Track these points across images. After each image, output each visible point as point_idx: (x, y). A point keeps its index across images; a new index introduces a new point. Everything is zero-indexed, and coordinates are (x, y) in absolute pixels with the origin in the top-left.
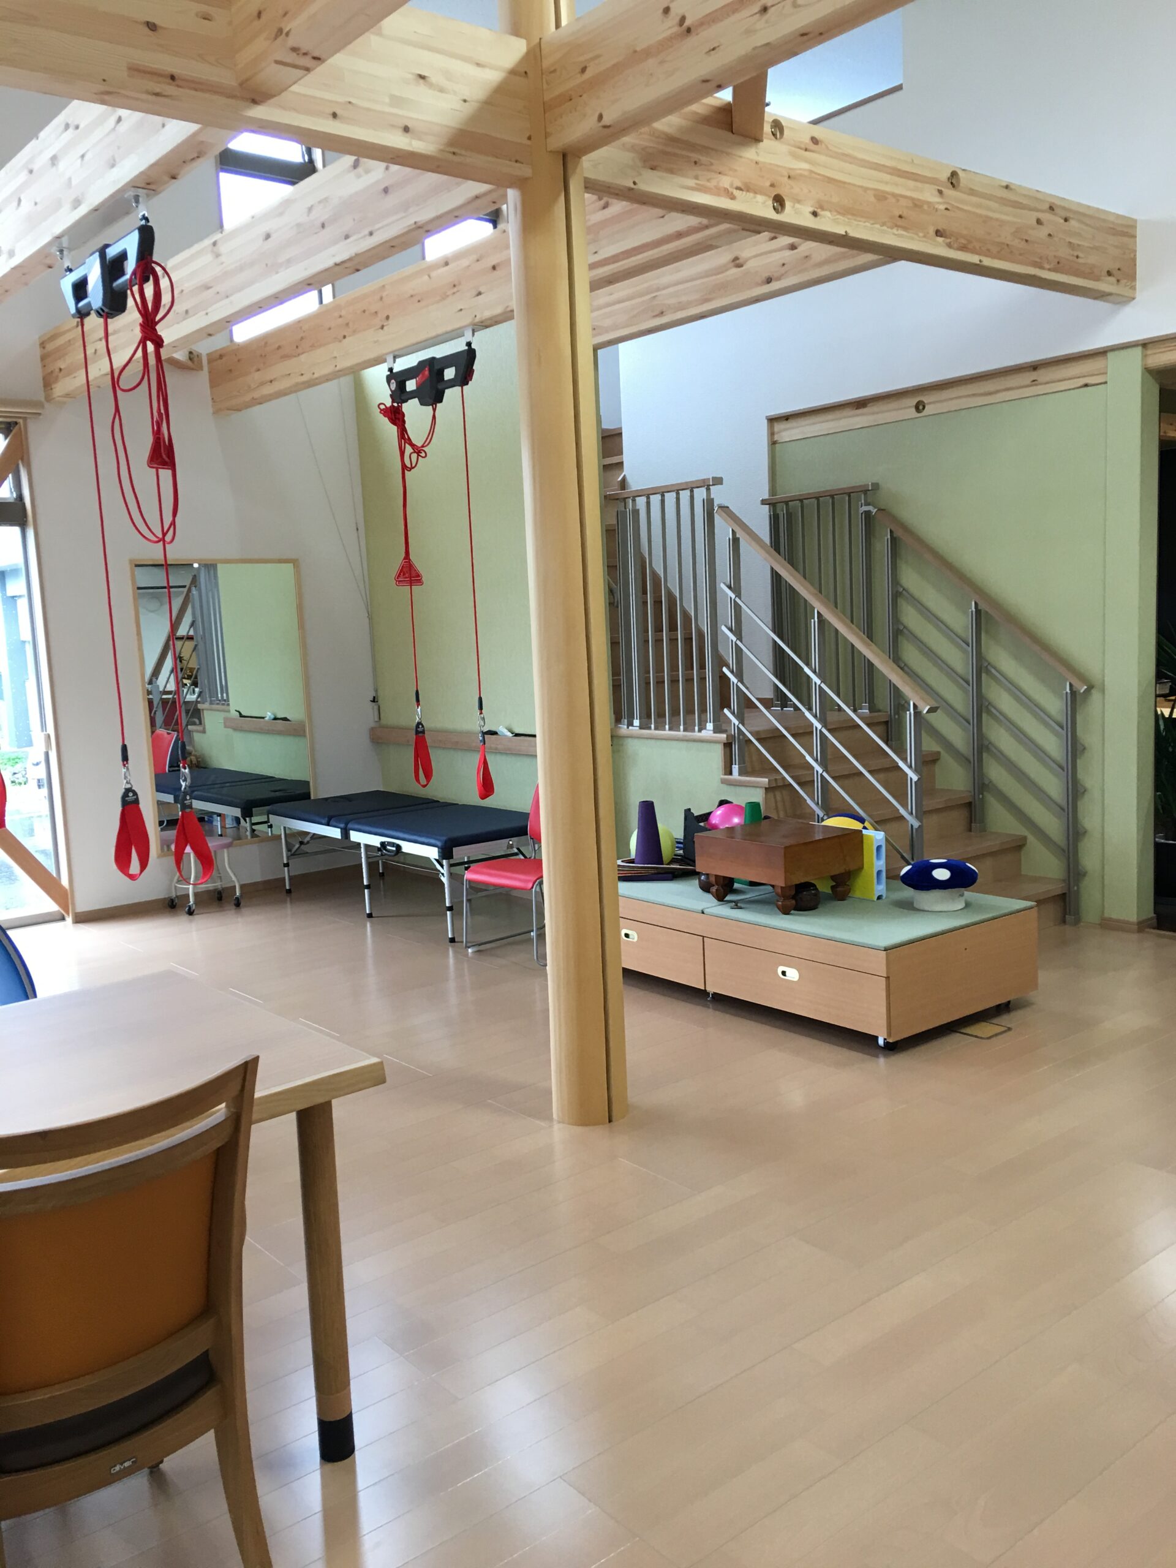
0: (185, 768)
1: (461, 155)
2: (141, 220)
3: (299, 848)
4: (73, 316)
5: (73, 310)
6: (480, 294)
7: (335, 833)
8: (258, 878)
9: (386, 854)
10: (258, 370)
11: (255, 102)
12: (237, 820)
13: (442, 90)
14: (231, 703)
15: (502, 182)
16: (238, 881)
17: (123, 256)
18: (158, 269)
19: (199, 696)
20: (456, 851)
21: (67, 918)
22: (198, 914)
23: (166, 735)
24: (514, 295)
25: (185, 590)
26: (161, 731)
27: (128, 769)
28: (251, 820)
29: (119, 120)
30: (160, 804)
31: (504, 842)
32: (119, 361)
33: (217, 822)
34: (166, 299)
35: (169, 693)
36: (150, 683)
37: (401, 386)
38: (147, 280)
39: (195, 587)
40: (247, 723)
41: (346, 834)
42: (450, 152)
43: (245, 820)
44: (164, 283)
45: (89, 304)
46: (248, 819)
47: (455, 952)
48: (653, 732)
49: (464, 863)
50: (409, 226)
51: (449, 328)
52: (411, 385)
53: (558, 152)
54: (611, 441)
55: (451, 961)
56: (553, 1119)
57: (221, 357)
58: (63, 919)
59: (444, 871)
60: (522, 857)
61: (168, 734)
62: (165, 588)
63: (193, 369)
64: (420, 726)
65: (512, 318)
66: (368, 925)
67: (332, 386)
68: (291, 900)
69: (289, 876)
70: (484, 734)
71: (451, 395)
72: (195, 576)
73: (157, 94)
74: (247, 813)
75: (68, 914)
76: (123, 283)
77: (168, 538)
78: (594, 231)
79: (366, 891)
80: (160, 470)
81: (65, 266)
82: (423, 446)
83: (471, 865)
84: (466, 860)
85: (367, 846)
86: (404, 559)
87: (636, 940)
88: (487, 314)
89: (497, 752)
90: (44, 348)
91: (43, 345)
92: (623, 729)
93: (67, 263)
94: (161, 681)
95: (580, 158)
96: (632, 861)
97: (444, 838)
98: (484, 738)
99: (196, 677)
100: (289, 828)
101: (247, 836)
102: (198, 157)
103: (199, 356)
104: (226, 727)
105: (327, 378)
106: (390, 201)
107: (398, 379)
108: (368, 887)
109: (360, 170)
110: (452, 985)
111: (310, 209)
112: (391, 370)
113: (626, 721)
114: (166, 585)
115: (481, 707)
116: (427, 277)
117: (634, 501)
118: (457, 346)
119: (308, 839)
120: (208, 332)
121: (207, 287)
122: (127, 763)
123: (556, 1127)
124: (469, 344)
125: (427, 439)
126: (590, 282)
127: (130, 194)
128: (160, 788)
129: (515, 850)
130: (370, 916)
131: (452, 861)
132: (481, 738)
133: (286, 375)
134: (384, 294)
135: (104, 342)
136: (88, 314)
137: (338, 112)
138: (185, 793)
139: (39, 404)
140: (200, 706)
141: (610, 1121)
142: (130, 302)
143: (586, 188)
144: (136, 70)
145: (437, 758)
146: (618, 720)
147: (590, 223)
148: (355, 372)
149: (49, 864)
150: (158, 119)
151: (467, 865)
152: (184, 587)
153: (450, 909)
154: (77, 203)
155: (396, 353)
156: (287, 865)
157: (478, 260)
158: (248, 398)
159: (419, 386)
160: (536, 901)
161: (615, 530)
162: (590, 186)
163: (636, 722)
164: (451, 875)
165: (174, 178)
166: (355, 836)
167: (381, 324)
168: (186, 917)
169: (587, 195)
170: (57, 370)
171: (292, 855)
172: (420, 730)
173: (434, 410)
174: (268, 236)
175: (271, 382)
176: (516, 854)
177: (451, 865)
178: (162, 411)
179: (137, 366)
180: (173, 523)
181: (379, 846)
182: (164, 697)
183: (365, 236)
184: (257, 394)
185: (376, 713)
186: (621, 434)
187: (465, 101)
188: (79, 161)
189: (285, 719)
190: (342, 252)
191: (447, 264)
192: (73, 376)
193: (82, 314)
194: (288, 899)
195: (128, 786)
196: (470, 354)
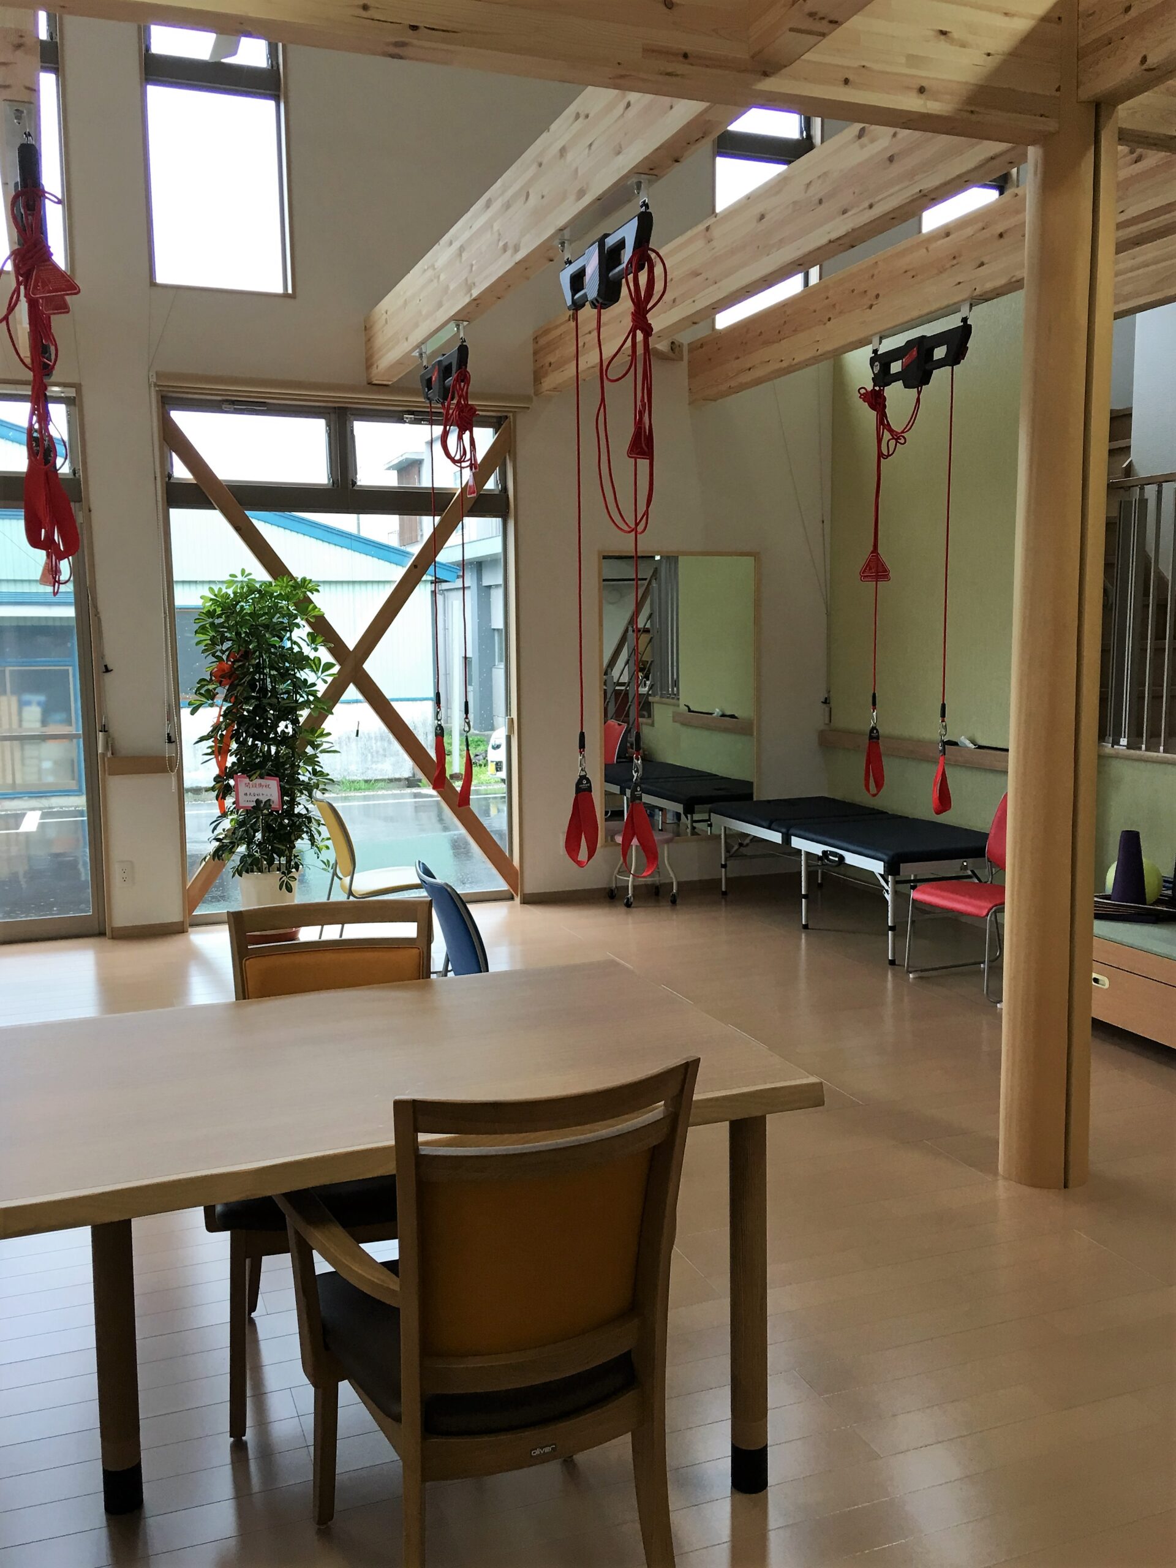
0: (638, 760)
1: (978, 113)
2: (642, 207)
3: (737, 849)
4: (569, 308)
5: (569, 303)
6: (982, 264)
7: (776, 837)
8: (696, 878)
9: (827, 864)
10: (738, 358)
11: (766, 74)
12: (678, 815)
13: (963, 45)
14: (681, 697)
15: (1021, 140)
16: (676, 879)
17: (621, 244)
18: (653, 255)
19: (651, 687)
20: (903, 867)
21: (515, 898)
22: (636, 907)
23: (617, 726)
24: (1026, 265)
25: (646, 582)
26: (613, 722)
27: (584, 757)
28: (692, 817)
29: (629, 105)
30: (608, 794)
31: (958, 862)
32: (609, 351)
33: (659, 816)
34: (658, 287)
35: (623, 684)
36: (606, 674)
37: (885, 367)
38: (643, 268)
39: (656, 579)
40: (695, 719)
41: (787, 840)
42: (967, 111)
43: (687, 817)
44: (658, 270)
45: (585, 295)
46: (689, 816)
47: (894, 975)
48: (1143, 752)
49: (911, 881)
50: (913, 195)
51: (945, 303)
52: (896, 367)
53: (1090, 102)
54: (1121, 421)
55: (890, 985)
56: (998, 1173)
57: (702, 346)
58: (512, 898)
59: (889, 887)
60: (976, 881)
61: (619, 725)
62: (633, 580)
63: (673, 360)
64: (875, 732)
65: (1022, 287)
66: (803, 936)
67: (810, 372)
68: (726, 901)
69: (726, 878)
70: (945, 743)
71: (940, 375)
72: (656, 568)
73: (669, 74)
74: (689, 810)
75: (517, 895)
76: (619, 271)
77: (640, 528)
78: (1124, 187)
79: (803, 900)
80: (638, 460)
81: (565, 259)
82: (903, 432)
83: (918, 884)
84: (912, 878)
85: (808, 854)
86: (872, 552)
87: (1107, 986)
88: (989, 286)
89: (956, 764)
90: (537, 342)
91: (536, 340)
92: (1108, 747)
93: (567, 255)
94: (615, 673)
95: (1115, 106)
96: (1107, 897)
97: (891, 853)
98: (944, 748)
99: (649, 670)
100: (729, 828)
101: (687, 833)
102: (703, 137)
103: (680, 346)
104: (674, 721)
105: (806, 364)
106: (896, 169)
107: (882, 362)
108: (805, 897)
109: (864, 140)
110: (889, 1011)
111: (809, 184)
112: (875, 351)
113: (1111, 739)
114: (634, 577)
115: (943, 715)
116: (925, 250)
117: (1142, 489)
118: (953, 322)
119: (747, 841)
120: (693, 320)
121: (696, 274)
122: (584, 751)
123: (1001, 1183)
124: (965, 320)
125: (909, 423)
126: (1117, 244)
127: (634, 180)
128: (608, 779)
129: (970, 873)
130: (806, 927)
131: (898, 878)
132: (941, 748)
133: (766, 362)
134: (876, 272)
135: (595, 333)
136: (583, 305)
137: (851, 78)
138: (636, 785)
139: (529, 399)
140: (651, 699)
141: (1066, 1186)
142: (624, 291)
143: (1120, 139)
144: (651, 51)
145: (890, 766)
146: (1102, 737)
147: (1120, 179)
148: (836, 356)
149: (504, 846)
150: (667, 100)
151: (914, 884)
152: (645, 579)
153: (892, 928)
154: (581, 193)
155: (883, 334)
156: (724, 866)
157: (984, 229)
158: (724, 387)
159: (905, 368)
160: (990, 931)
161: (1116, 523)
162: (1123, 136)
163: (1124, 741)
164: (896, 893)
165: (677, 161)
166: (797, 843)
167: (870, 303)
168: (624, 909)
169: (1120, 148)
170: (547, 364)
171: (731, 856)
172: (874, 736)
173: (919, 393)
174: (762, 217)
175: (750, 369)
176: (969, 877)
177: (896, 882)
178: (646, 400)
179: (625, 358)
180: (646, 513)
181: (821, 854)
182: (617, 688)
183: (865, 209)
184: (733, 384)
185: (827, 714)
186: (1131, 415)
187: (989, 55)
188: (587, 150)
189: (733, 716)
190: (839, 227)
191: (948, 235)
192: (561, 369)
193: (577, 306)
194: (723, 901)
195: (583, 773)
196: (965, 330)
